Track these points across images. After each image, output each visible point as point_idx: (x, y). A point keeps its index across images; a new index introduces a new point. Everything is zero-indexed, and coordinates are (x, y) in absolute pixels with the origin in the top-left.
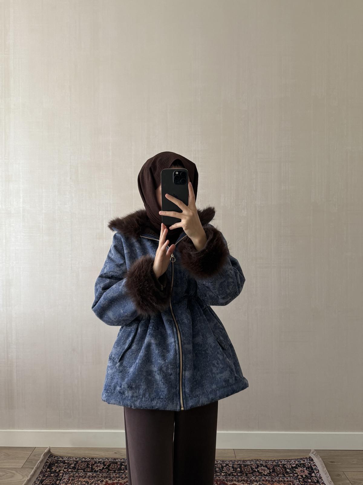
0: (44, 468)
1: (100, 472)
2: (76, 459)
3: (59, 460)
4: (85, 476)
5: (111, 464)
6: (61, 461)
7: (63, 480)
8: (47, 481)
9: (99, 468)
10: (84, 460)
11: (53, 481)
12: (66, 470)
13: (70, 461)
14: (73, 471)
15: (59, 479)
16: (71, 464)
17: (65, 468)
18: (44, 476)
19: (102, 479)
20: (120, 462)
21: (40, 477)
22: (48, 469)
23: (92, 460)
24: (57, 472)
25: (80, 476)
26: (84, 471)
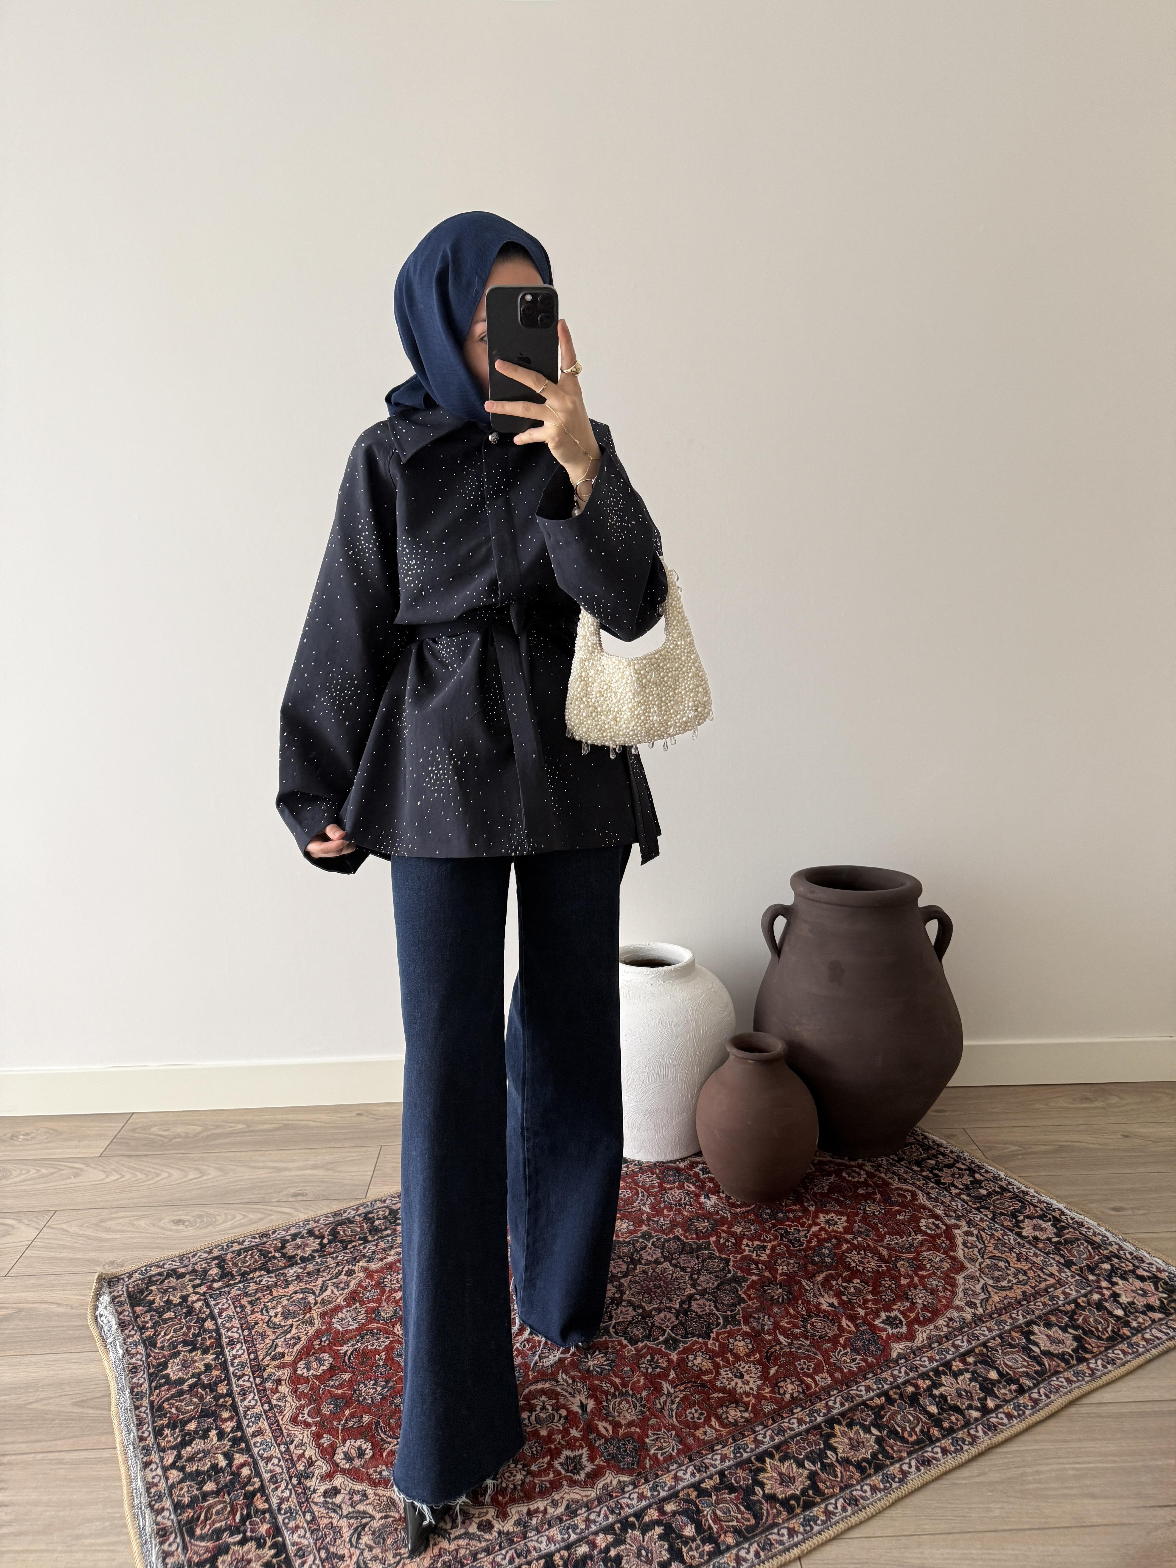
0: (120, 1313)
1: (320, 1256)
2: (210, 1252)
3: (154, 1276)
4: (286, 1280)
5: (334, 1229)
6: (160, 1274)
7: (220, 1314)
8: (165, 1334)
9: (307, 1249)
10: (236, 1247)
11: (189, 1328)
12: (203, 1289)
13: (196, 1264)
14: (232, 1282)
15: (204, 1316)
16: (205, 1272)
17: (194, 1287)
18: (142, 1329)
19: (346, 1269)
20: (359, 1215)
21: (132, 1336)
22: (138, 1309)
23: (265, 1239)
24: (180, 1304)
25: (269, 1288)
26: (269, 1272)
